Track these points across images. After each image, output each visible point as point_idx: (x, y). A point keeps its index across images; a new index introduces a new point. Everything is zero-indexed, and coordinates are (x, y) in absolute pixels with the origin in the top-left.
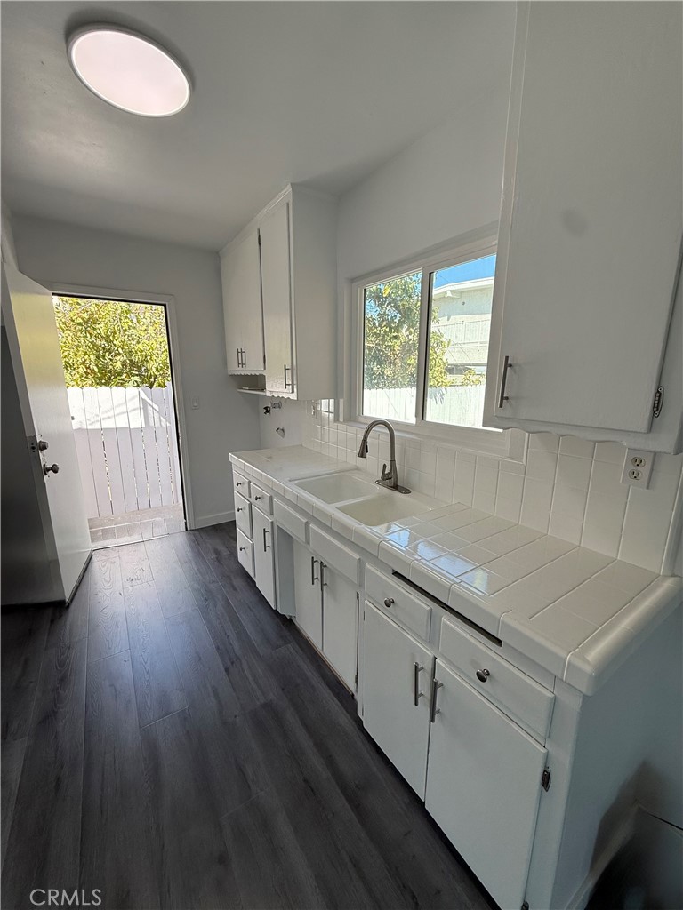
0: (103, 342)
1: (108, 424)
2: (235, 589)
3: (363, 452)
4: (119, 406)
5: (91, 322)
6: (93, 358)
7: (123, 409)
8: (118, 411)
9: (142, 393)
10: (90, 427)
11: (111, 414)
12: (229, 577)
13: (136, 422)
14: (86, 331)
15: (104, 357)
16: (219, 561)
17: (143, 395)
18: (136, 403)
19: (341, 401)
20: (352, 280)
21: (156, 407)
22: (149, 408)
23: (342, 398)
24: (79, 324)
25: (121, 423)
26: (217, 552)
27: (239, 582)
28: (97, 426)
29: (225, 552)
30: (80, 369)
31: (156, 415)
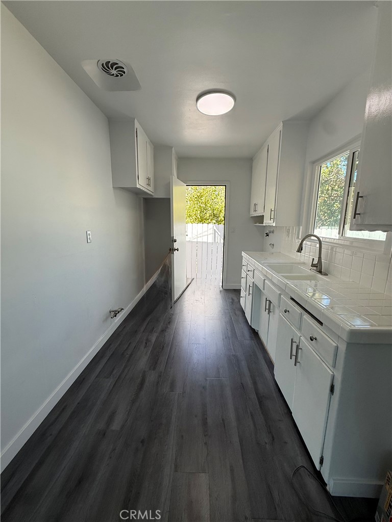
0: (204, 205)
1: (200, 240)
2: (236, 314)
3: (300, 249)
4: (205, 232)
5: (200, 197)
6: (199, 212)
7: (206, 233)
8: (204, 234)
9: (214, 226)
10: (193, 240)
11: (201, 235)
12: (235, 310)
13: (211, 240)
14: (198, 200)
15: (203, 212)
16: (232, 303)
17: (215, 228)
18: (211, 231)
19: (301, 227)
20: (314, 162)
21: (219, 234)
22: (217, 234)
23: (301, 226)
24: (196, 198)
25: (205, 240)
26: (233, 299)
27: (238, 313)
28: (195, 240)
29: (236, 300)
30: (193, 218)
31: (219, 237)
